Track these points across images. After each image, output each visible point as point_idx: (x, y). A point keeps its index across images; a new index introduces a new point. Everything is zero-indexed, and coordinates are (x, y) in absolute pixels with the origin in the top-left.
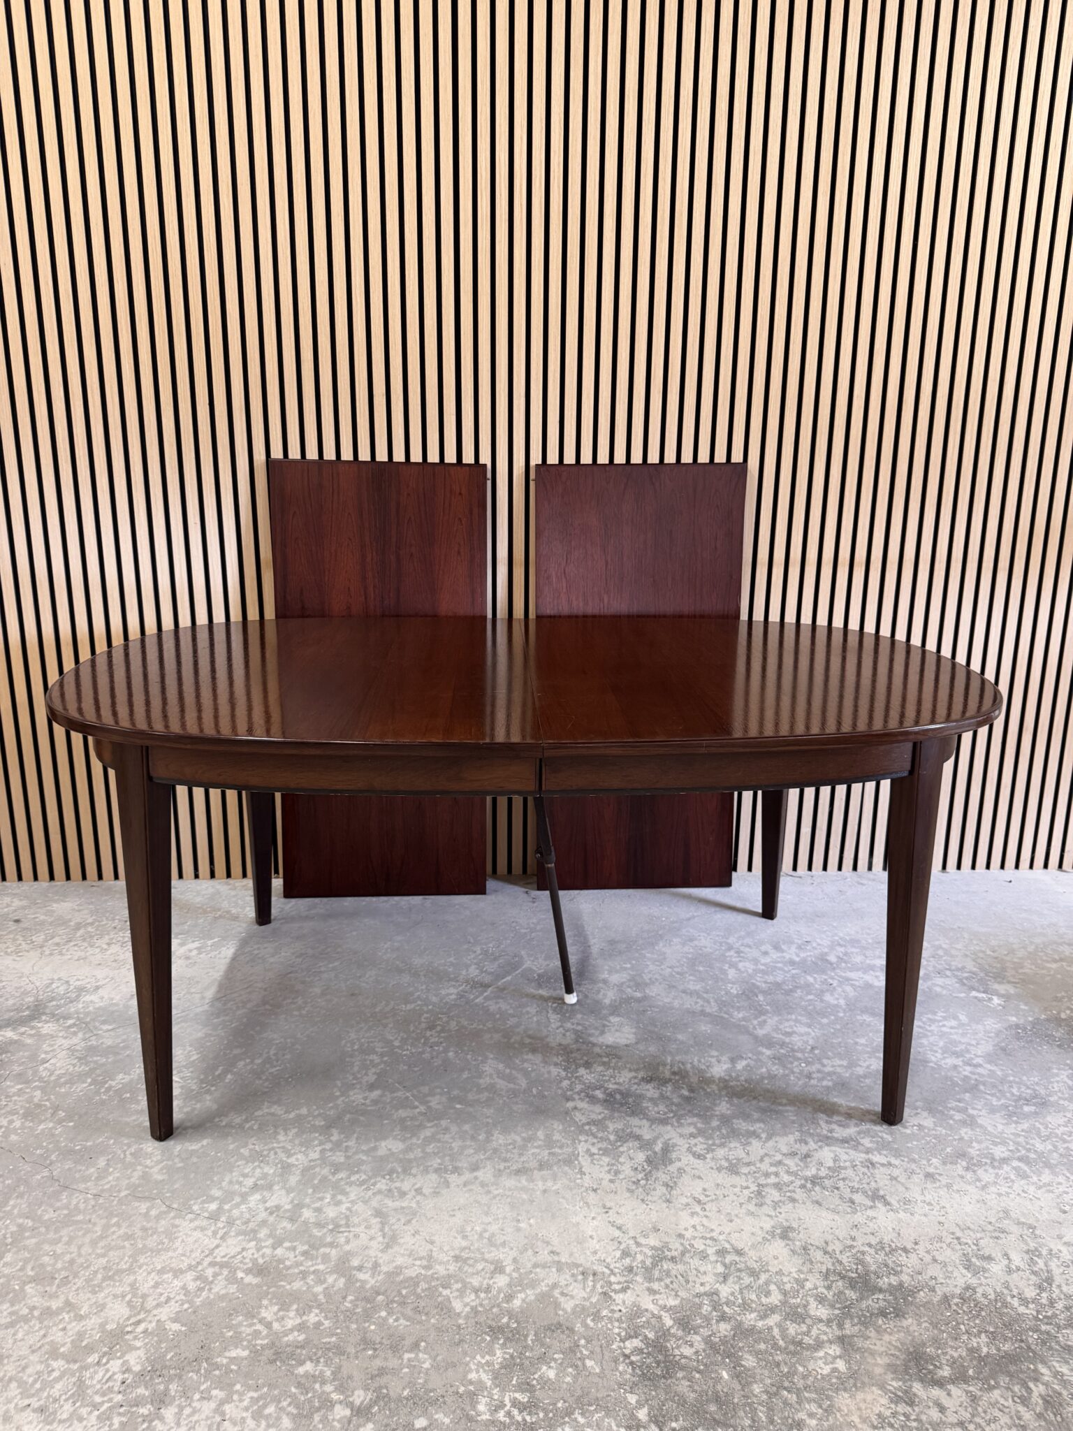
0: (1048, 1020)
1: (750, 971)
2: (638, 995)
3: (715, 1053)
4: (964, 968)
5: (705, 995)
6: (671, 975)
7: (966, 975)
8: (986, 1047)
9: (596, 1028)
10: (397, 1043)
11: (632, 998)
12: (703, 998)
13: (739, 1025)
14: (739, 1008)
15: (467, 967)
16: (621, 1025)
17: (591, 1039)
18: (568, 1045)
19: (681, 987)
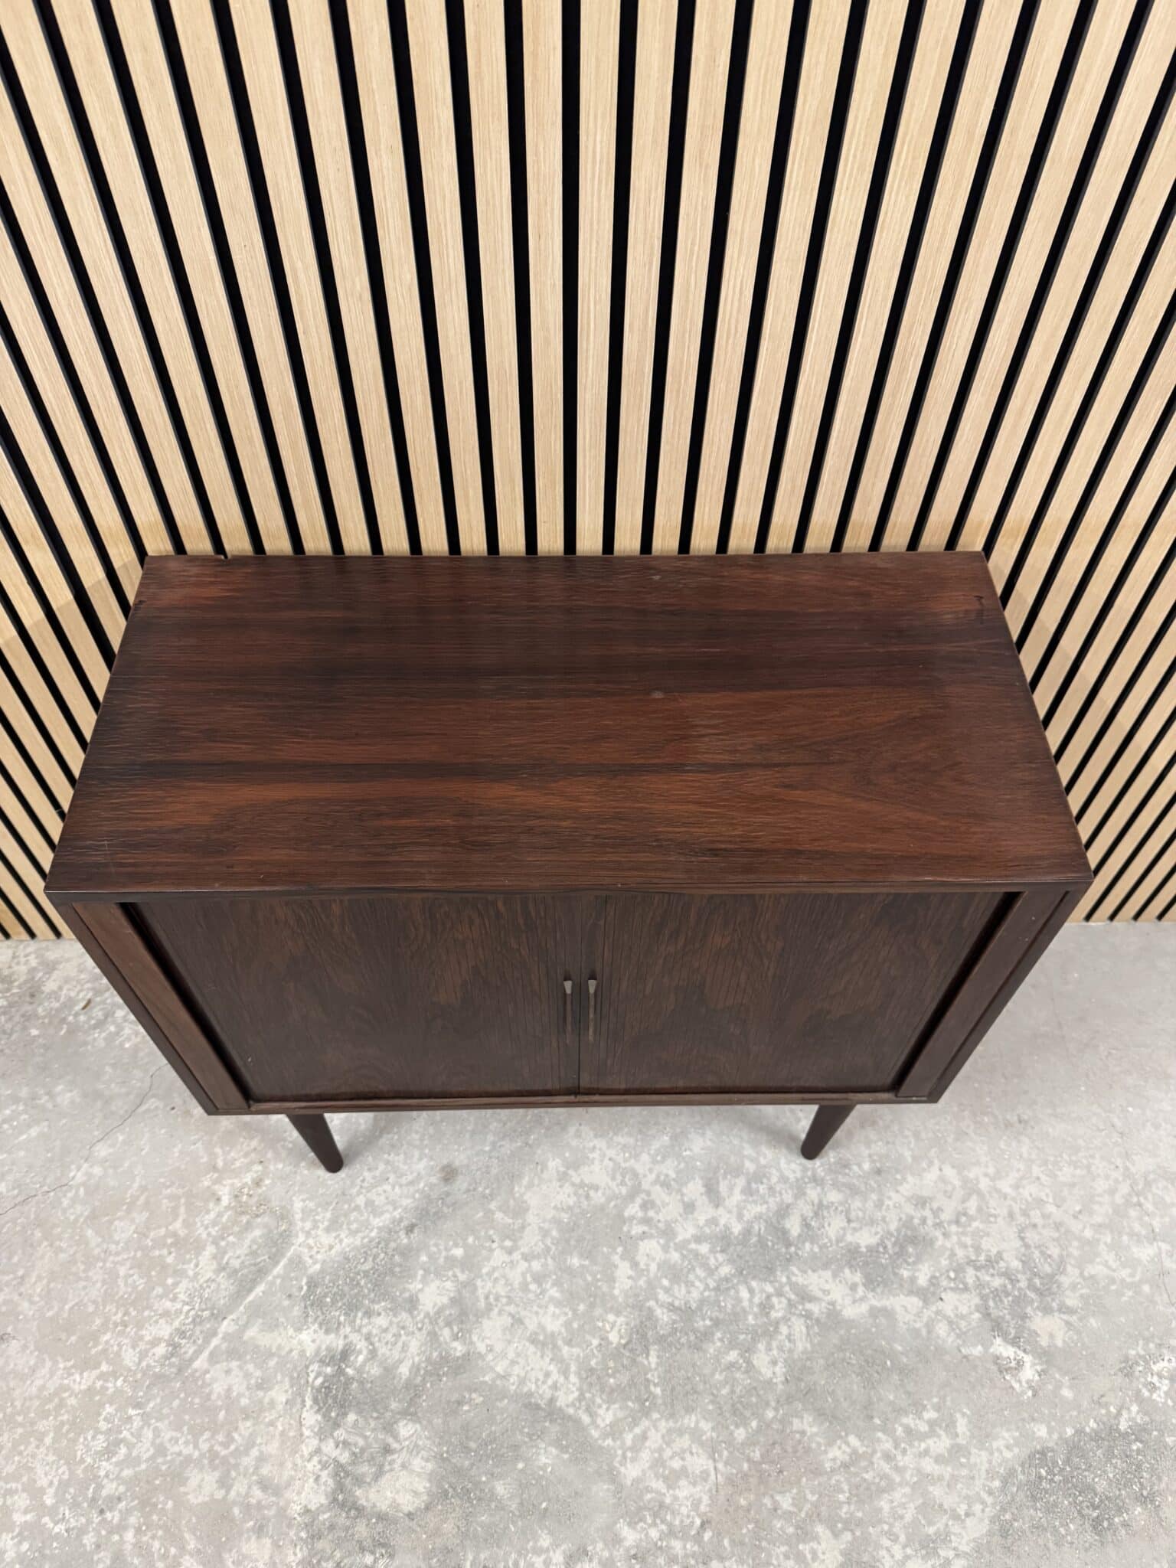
0: (1096, 1437)
1: (653, 1267)
2: (458, 1348)
3: (545, 1541)
4: (1000, 1255)
5: (565, 1349)
6: (525, 1287)
7: (997, 1282)
8: (976, 1528)
9: (371, 1460)
10: (49, 1501)
11: (445, 1359)
12: (562, 1361)
13: (601, 1448)
14: (612, 1391)
15: (199, 1248)
16: (415, 1449)
17: (358, 1493)
18: (321, 1509)
19: (531, 1325)
